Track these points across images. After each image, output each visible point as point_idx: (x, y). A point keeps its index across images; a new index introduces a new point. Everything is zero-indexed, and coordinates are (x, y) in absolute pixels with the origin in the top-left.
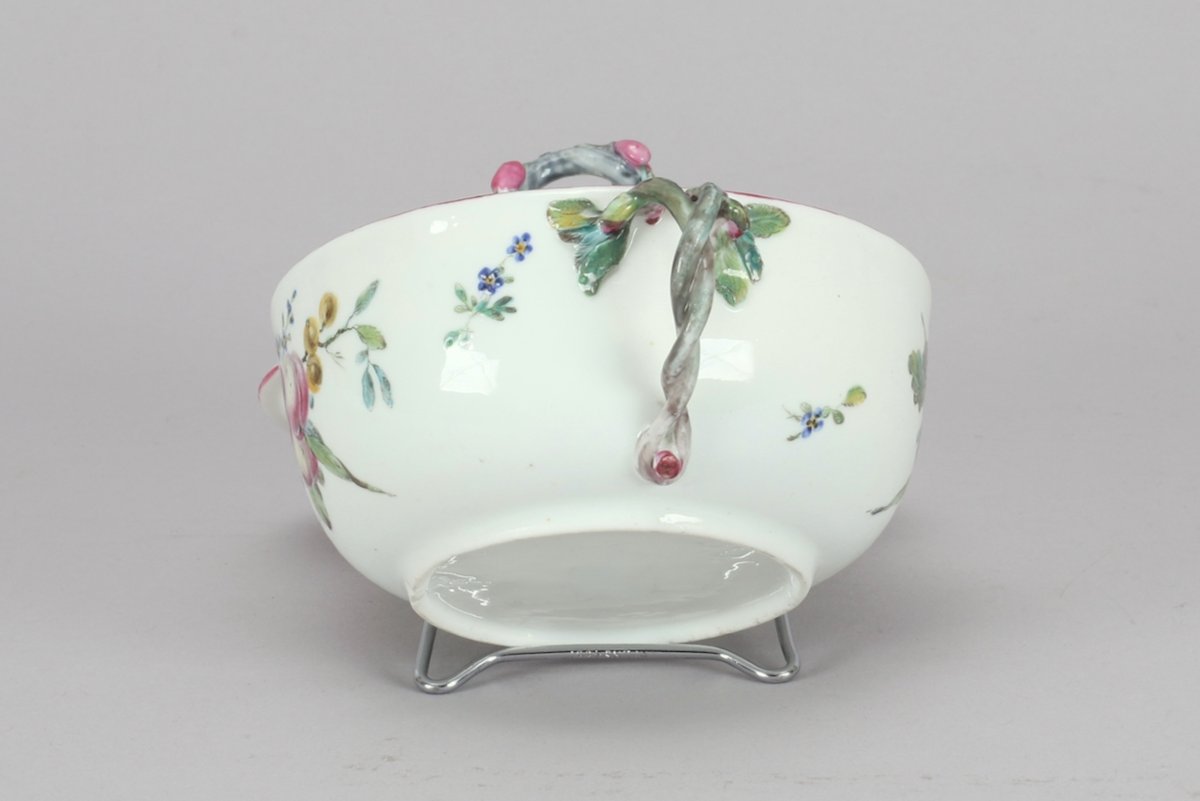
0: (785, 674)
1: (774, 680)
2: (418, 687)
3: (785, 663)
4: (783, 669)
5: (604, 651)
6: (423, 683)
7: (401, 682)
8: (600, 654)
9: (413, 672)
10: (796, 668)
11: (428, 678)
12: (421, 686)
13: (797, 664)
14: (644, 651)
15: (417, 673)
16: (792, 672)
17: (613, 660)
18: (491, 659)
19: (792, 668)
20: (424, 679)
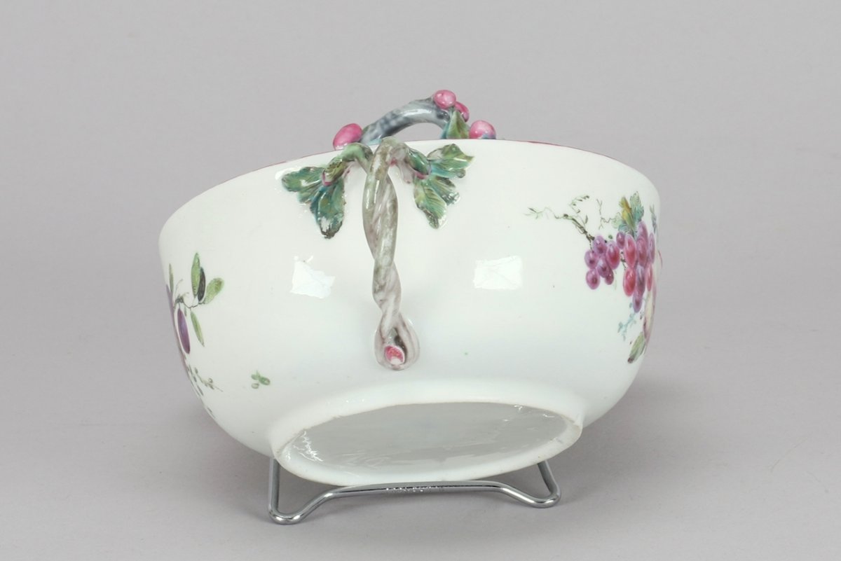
0: (549, 501)
1: (540, 505)
2: (272, 519)
3: (549, 493)
4: (548, 497)
5: (412, 488)
6: (275, 516)
7: (258, 516)
8: (409, 490)
9: (267, 506)
10: (558, 496)
11: (279, 512)
12: (273, 518)
13: (558, 494)
14: (442, 486)
15: (270, 507)
16: (554, 499)
17: (418, 494)
18: (328, 495)
19: (555, 497)
20: (275, 512)
